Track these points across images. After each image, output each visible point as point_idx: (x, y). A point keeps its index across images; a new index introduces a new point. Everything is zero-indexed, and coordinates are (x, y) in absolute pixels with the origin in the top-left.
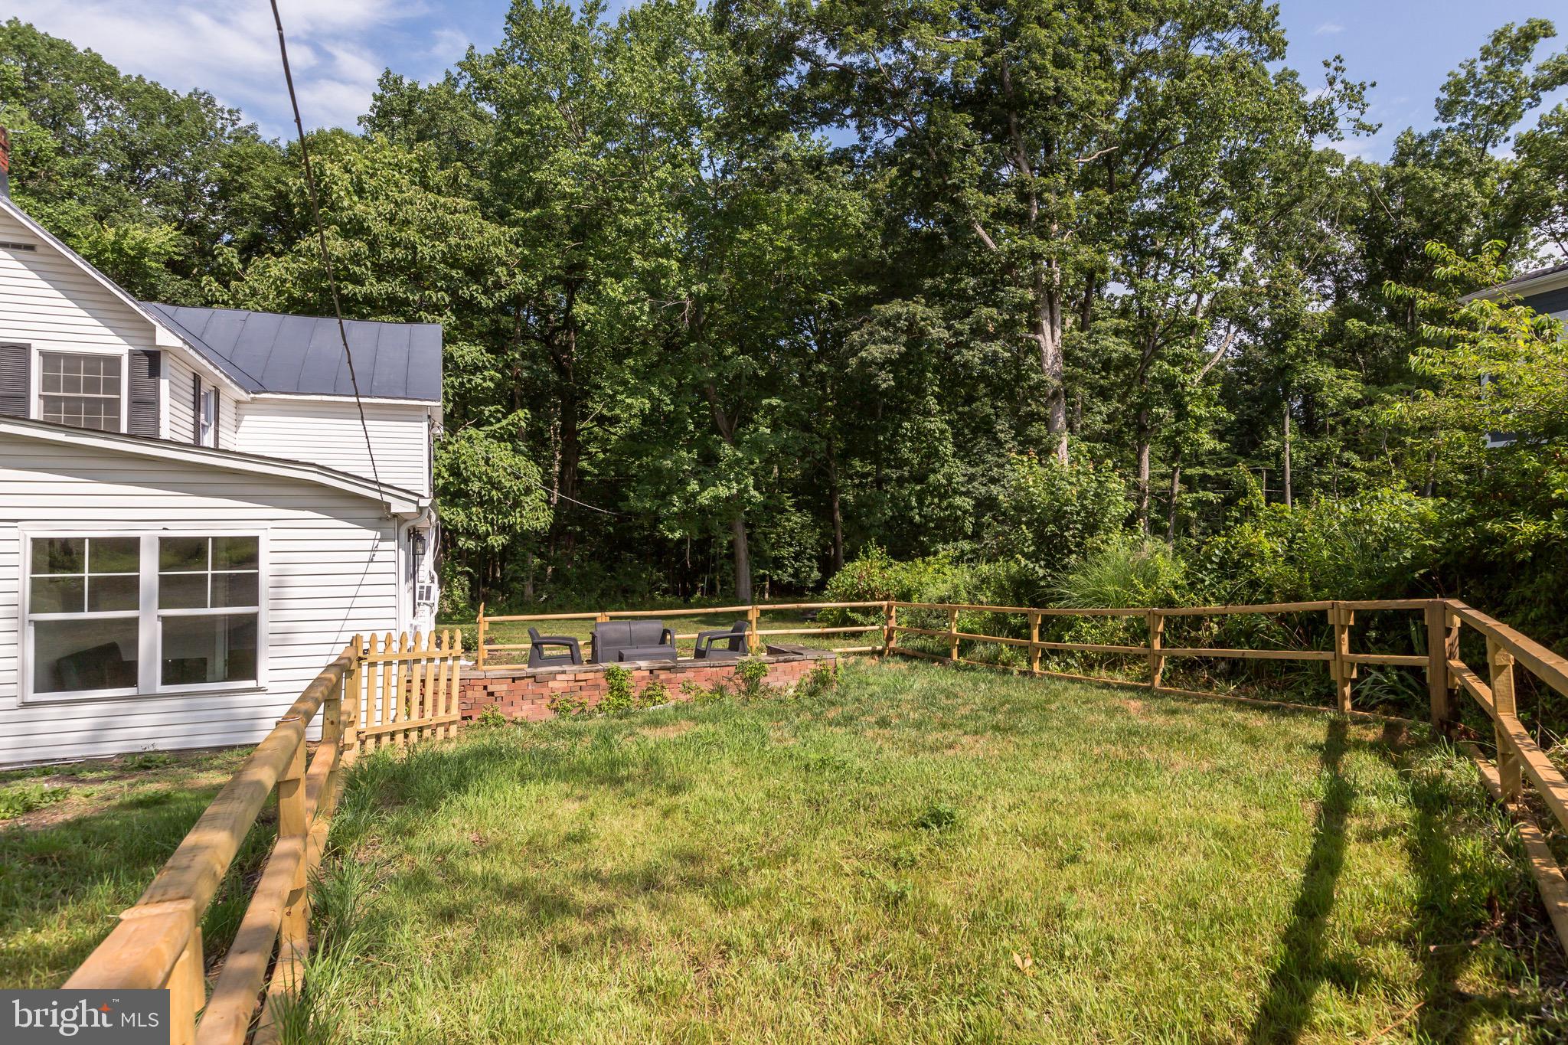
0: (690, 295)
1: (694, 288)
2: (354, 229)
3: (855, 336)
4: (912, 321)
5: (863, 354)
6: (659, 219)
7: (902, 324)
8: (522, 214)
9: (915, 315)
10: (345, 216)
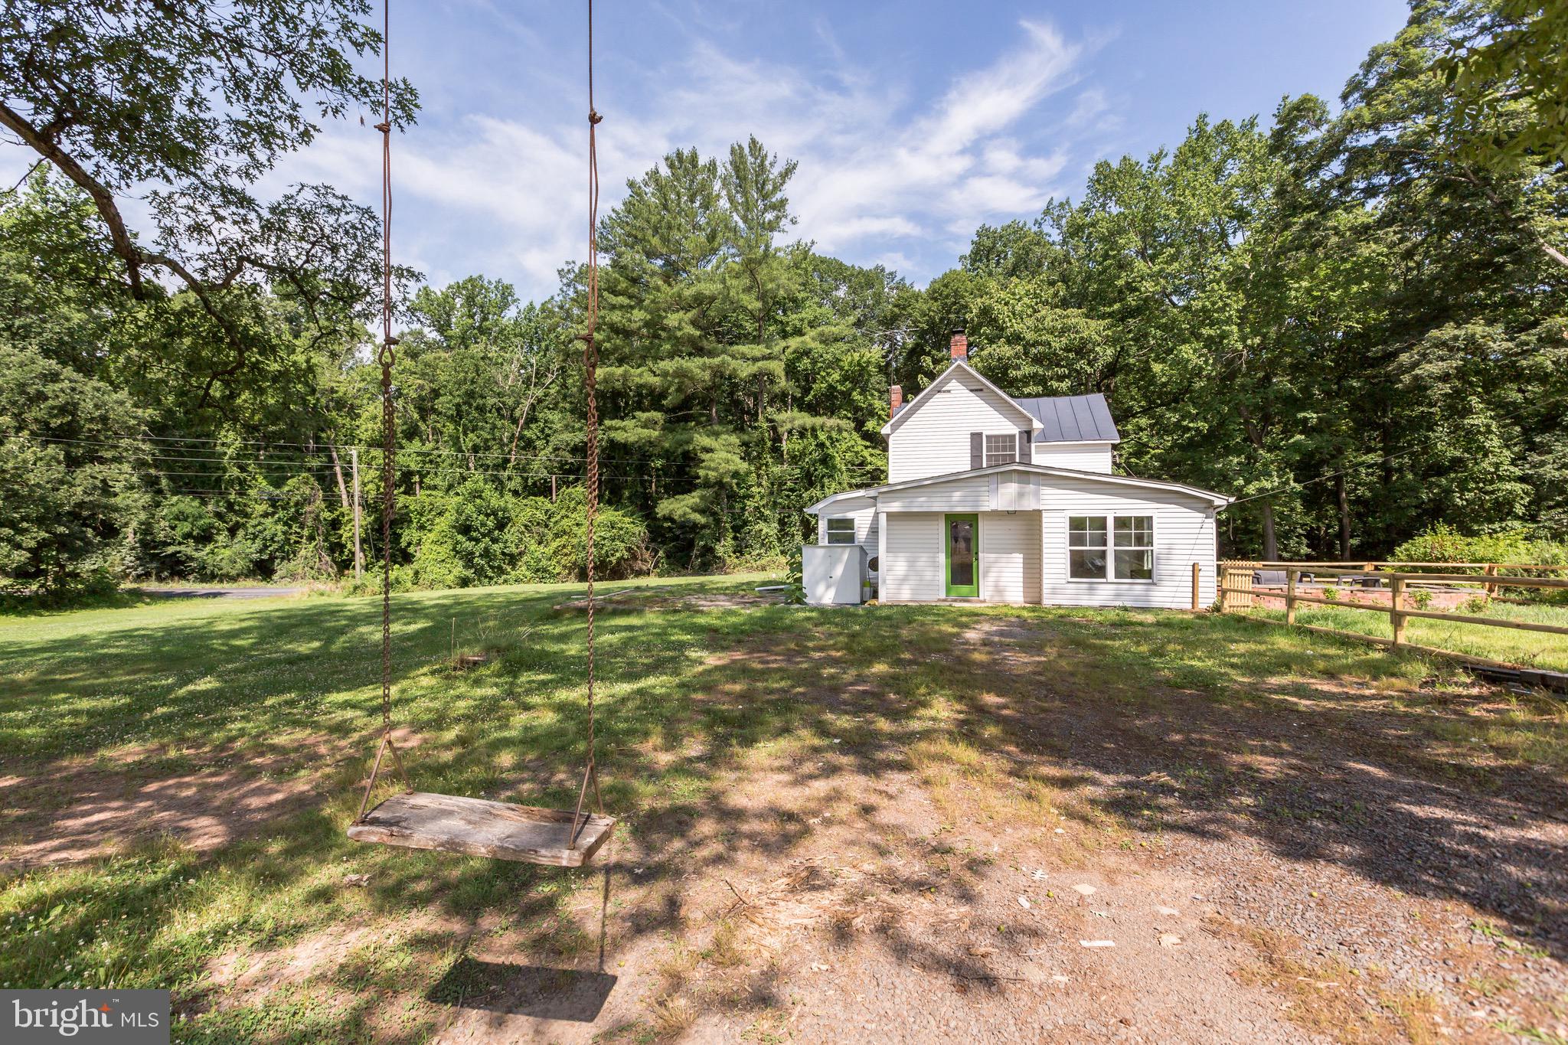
0: (1245, 346)
1: (1249, 342)
2: (1015, 339)
3: (1404, 358)
4: (1471, 339)
5: (1418, 371)
6: (1221, 298)
7: (1461, 344)
8: (1108, 310)
9: (1473, 335)
10: (1009, 332)
